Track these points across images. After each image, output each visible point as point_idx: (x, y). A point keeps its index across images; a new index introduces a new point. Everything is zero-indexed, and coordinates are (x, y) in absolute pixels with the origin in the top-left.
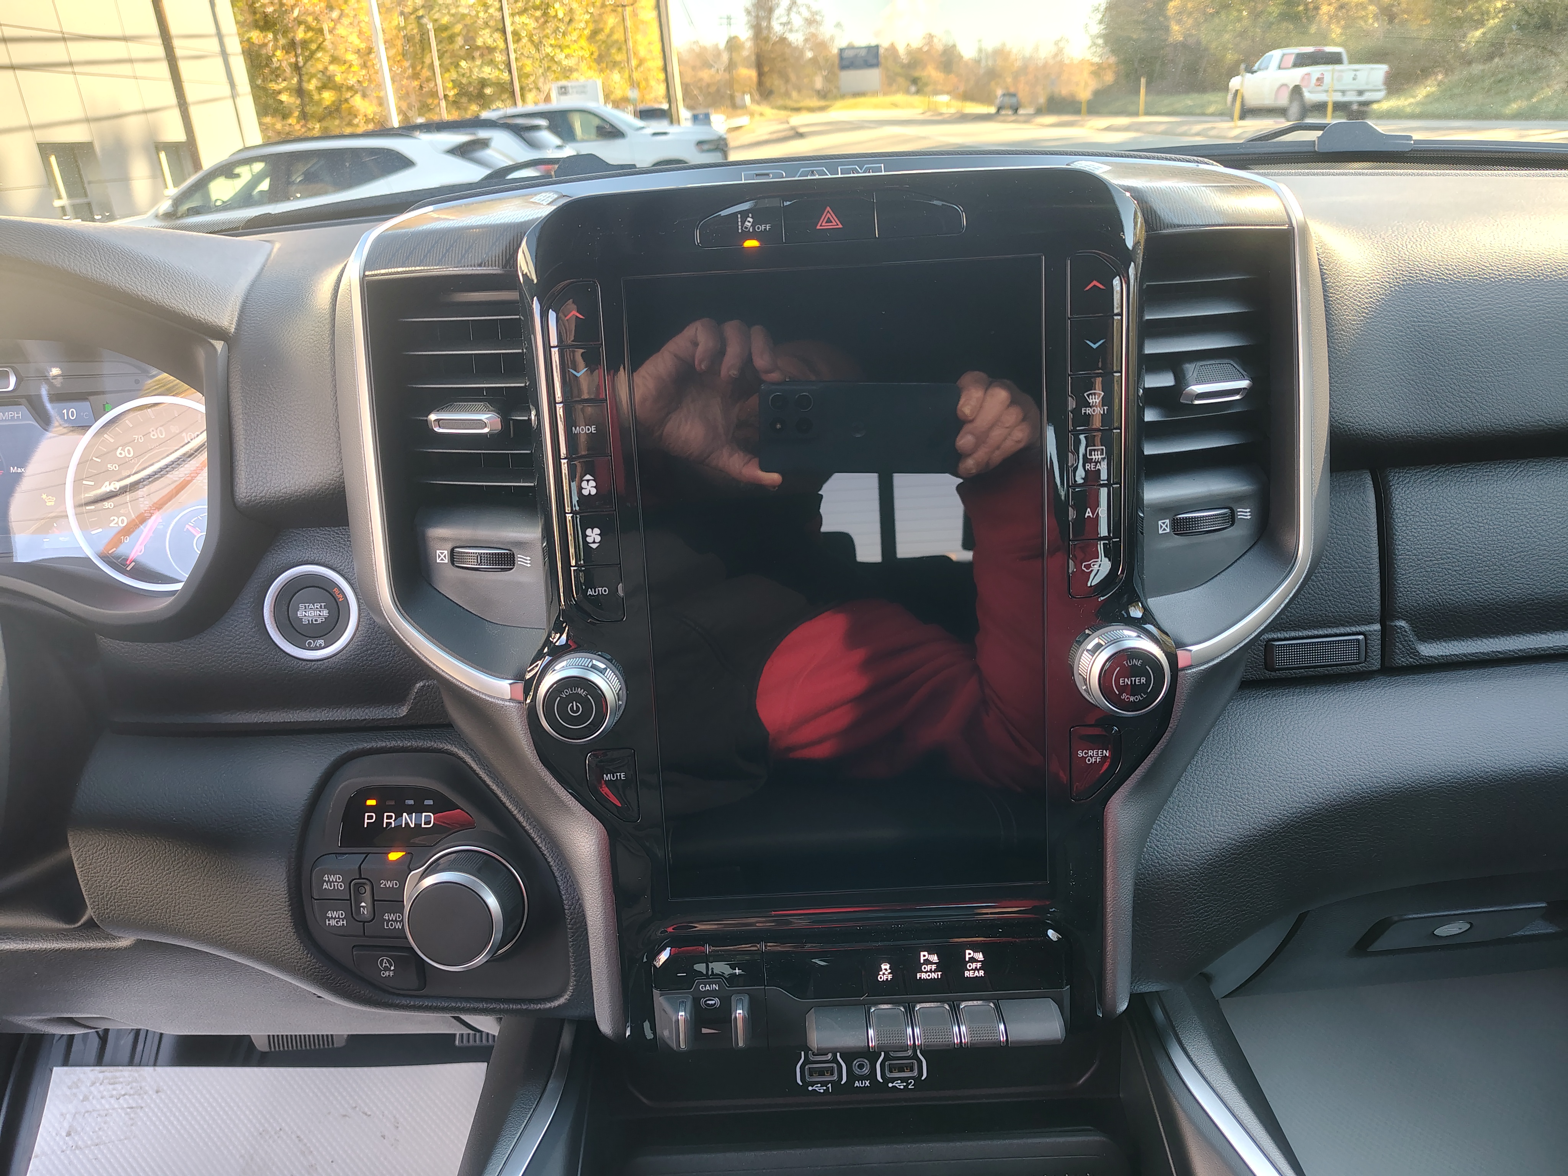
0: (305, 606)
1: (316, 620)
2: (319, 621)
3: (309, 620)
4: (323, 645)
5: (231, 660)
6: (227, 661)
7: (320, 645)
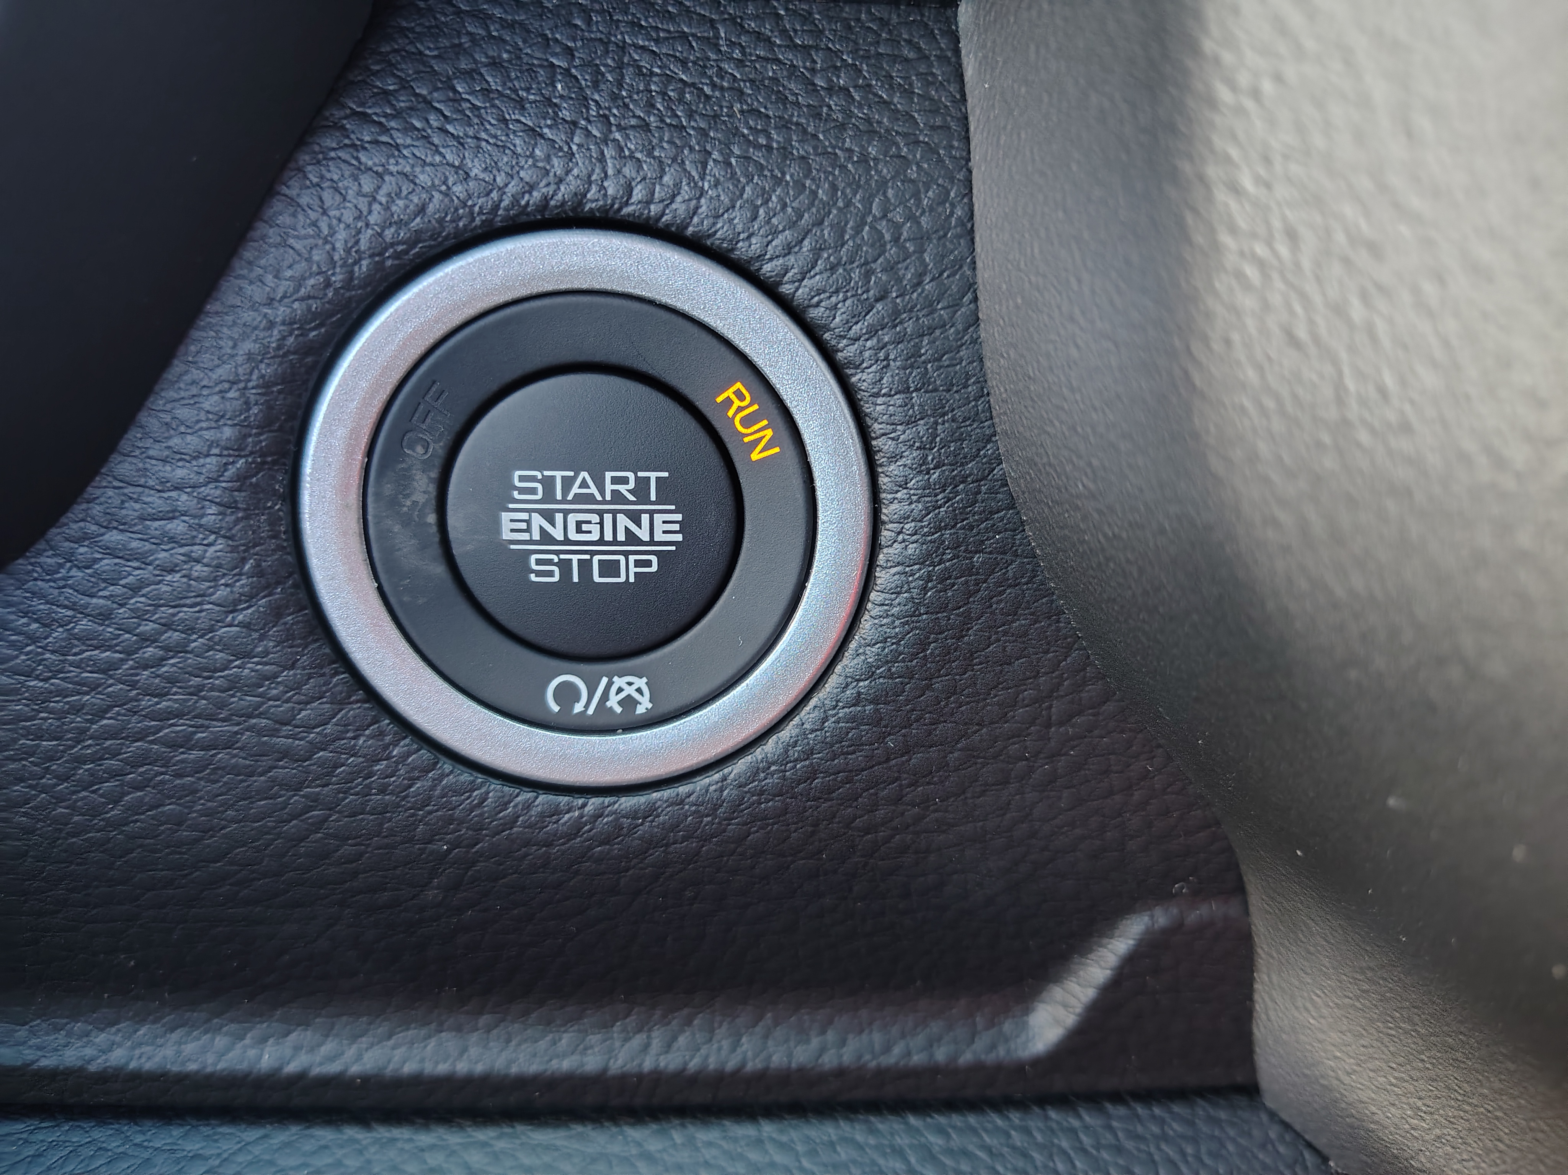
0: (549, 484)
1: (609, 568)
2: (628, 572)
3: (565, 566)
4: (644, 705)
5: (114, 774)
6: (95, 779)
7: (629, 703)
